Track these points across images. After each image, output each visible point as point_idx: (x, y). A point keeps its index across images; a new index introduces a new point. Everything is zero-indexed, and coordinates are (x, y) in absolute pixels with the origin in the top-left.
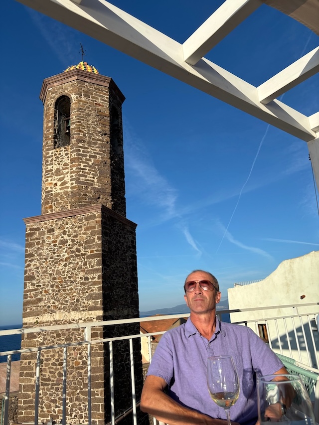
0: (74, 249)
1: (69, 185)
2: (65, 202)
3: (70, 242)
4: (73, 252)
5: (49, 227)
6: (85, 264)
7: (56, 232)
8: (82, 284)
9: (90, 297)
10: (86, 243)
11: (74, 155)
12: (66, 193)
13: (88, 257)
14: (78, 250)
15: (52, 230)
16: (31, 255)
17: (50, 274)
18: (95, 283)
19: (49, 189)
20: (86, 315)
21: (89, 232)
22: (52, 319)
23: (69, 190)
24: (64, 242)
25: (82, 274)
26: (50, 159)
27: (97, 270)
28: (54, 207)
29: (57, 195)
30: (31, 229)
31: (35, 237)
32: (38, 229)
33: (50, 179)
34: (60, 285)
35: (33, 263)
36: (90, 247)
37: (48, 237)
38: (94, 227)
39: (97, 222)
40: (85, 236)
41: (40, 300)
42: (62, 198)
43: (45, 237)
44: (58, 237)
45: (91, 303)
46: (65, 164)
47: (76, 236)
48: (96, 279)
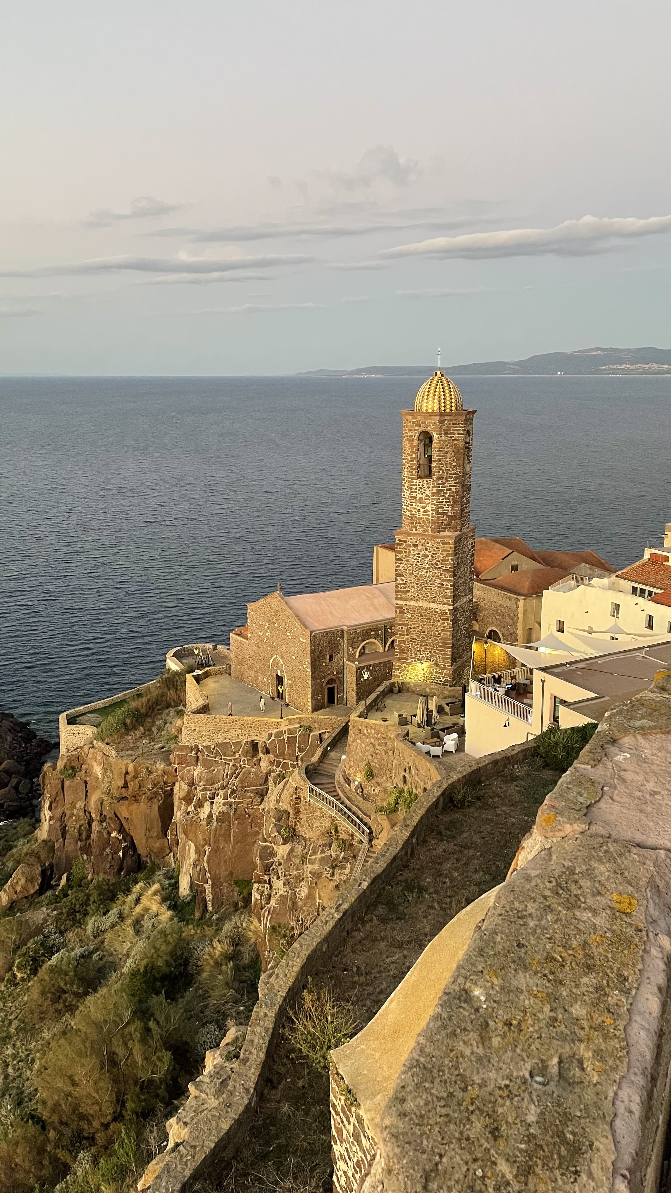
0: (434, 562)
1: (430, 513)
2: (427, 527)
3: (430, 557)
4: (432, 564)
5: (415, 543)
6: (441, 575)
7: (420, 547)
8: (438, 587)
9: (444, 596)
10: (442, 560)
11: (435, 490)
12: (428, 520)
13: (444, 571)
14: (437, 564)
15: (417, 545)
16: (400, 559)
17: (416, 576)
18: (448, 589)
19: (414, 513)
20: (441, 607)
21: (445, 553)
22: (417, 605)
23: (430, 517)
24: (426, 556)
26: (414, 487)
27: (450, 581)
28: (417, 528)
29: (420, 519)
30: (399, 540)
31: (402, 547)
32: (405, 542)
33: (414, 504)
35: (402, 565)
36: (445, 564)
37: (413, 550)
38: (449, 551)
39: (451, 548)
40: (441, 556)
41: (408, 591)
42: (424, 522)
43: (411, 549)
44: (421, 551)
45: (445, 600)
46: (427, 496)
47: (435, 554)
48: (449, 586)
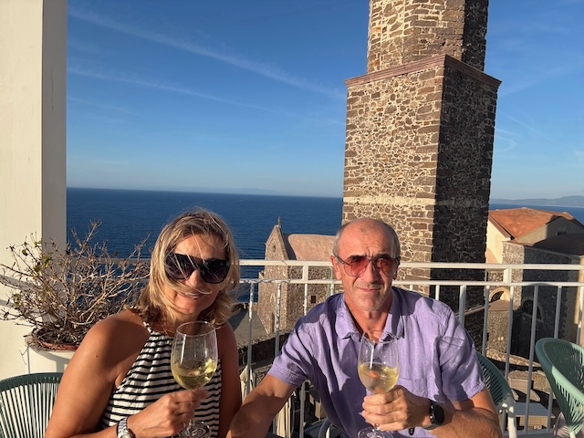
0: (404, 119)
1: (402, 28)
2: (396, 55)
3: (398, 111)
4: (401, 123)
5: (375, 91)
6: (416, 140)
7: (383, 97)
8: (411, 164)
9: (420, 181)
10: (419, 111)
12: (398, 41)
13: (421, 131)
14: (409, 121)
15: (378, 95)
16: (353, 127)
17: (374, 150)
18: (427, 165)
19: (376, 37)
20: (414, 202)
21: (425, 96)
22: (374, 202)
23: (402, 35)
24: (391, 110)
25: (412, 152)
27: (431, 148)
28: (381, 62)
29: (386, 44)
30: (353, 94)
31: (357, 103)
32: (361, 93)
33: (377, 22)
34: (385, 164)
35: (355, 136)
36: (424, 117)
37: (373, 104)
38: (432, 89)
39: (436, 82)
40: (418, 102)
41: (361, 179)
42: (392, 48)
43: (370, 103)
44: (384, 103)
45: (420, 188)
47: (407, 102)
48: (429, 160)
